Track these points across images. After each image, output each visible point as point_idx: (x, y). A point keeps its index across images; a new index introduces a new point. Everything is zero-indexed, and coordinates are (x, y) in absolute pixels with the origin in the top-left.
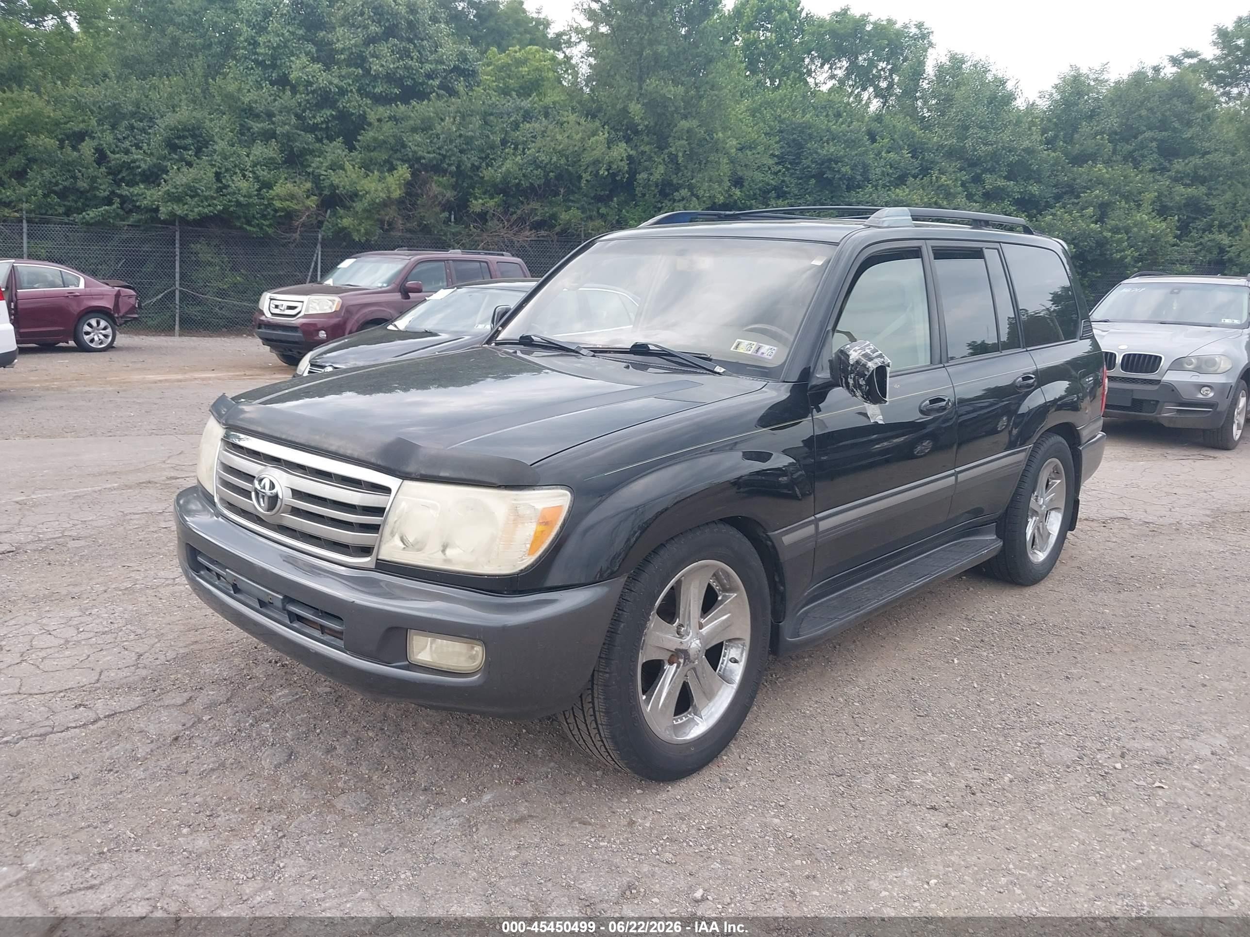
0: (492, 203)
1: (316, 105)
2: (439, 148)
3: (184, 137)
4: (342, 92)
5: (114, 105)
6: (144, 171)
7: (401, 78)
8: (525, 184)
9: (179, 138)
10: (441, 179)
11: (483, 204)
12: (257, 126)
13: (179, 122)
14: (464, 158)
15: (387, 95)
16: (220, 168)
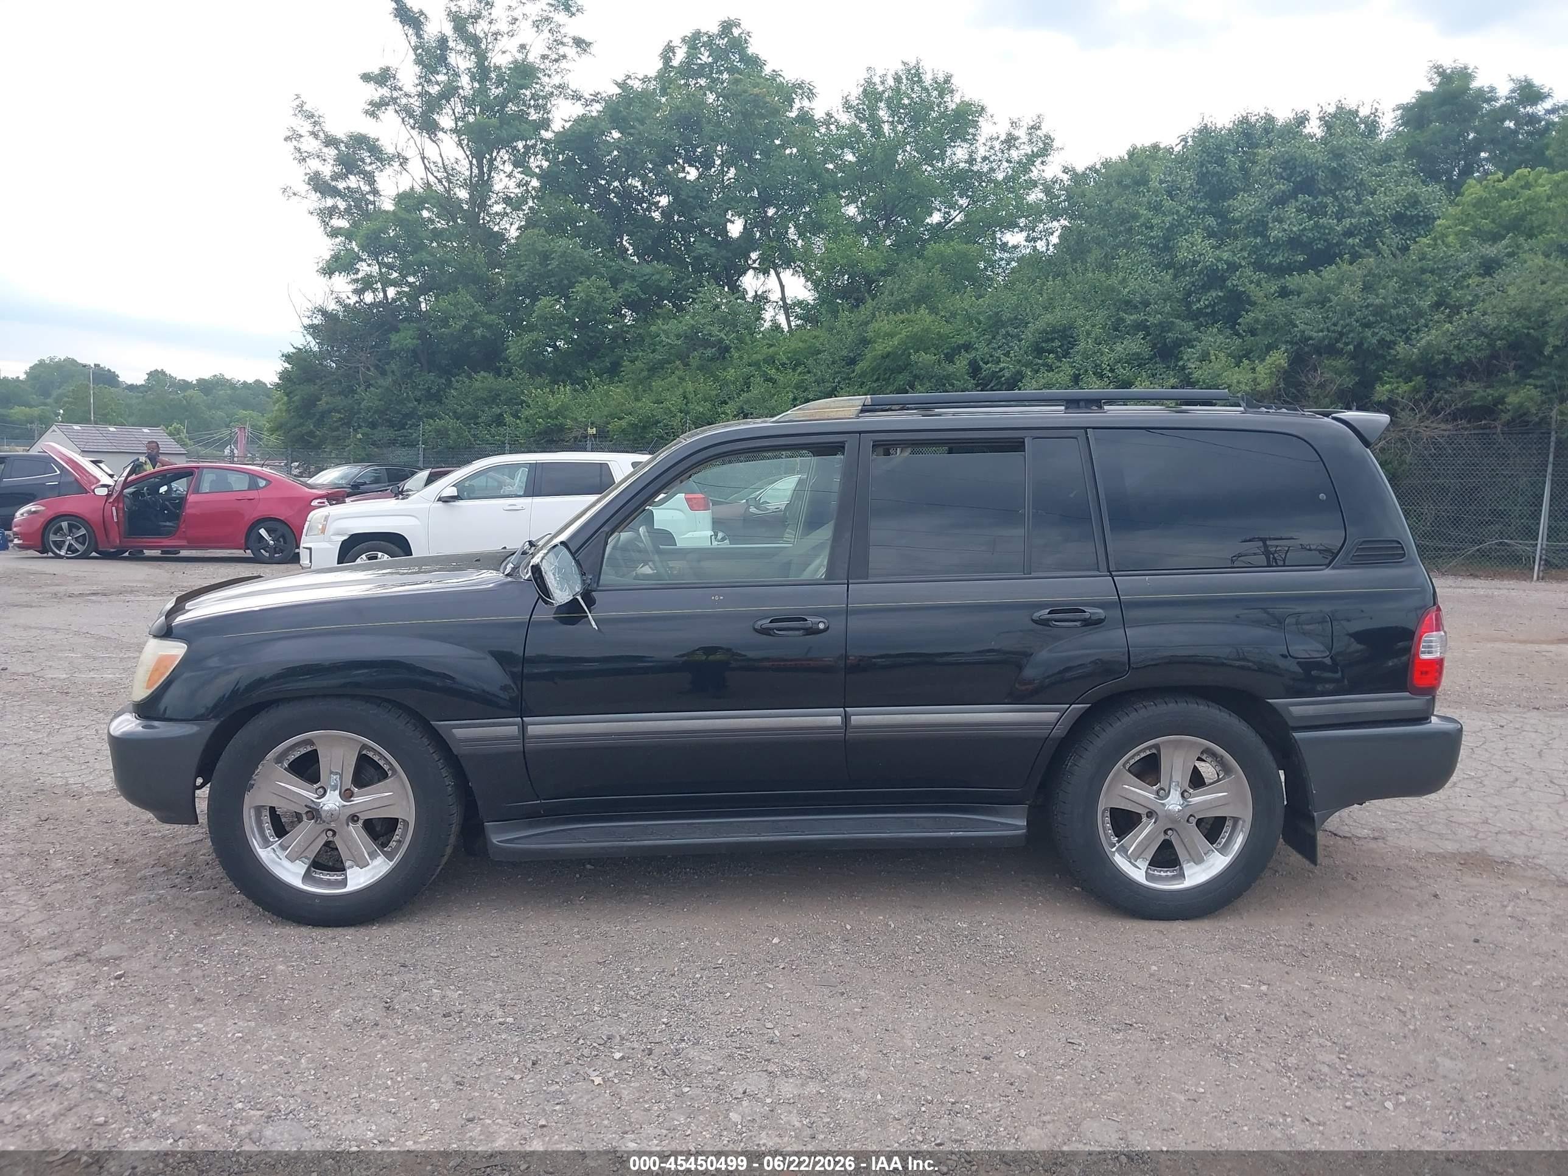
0: (1404, 388)
1: (1203, 287)
2: (1335, 325)
3: (1053, 340)
4: (1233, 267)
5: (997, 313)
6: (1008, 379)
7: (1312, 241)
8: (1457, 358)
9: (1047, 341)
10: (1334, 363)
11: (1392, 391)
12: (1130, 319)
13: (1048, 324)
14: (1368, 333)
15: (1289, 264)
16: (1079, 370)
